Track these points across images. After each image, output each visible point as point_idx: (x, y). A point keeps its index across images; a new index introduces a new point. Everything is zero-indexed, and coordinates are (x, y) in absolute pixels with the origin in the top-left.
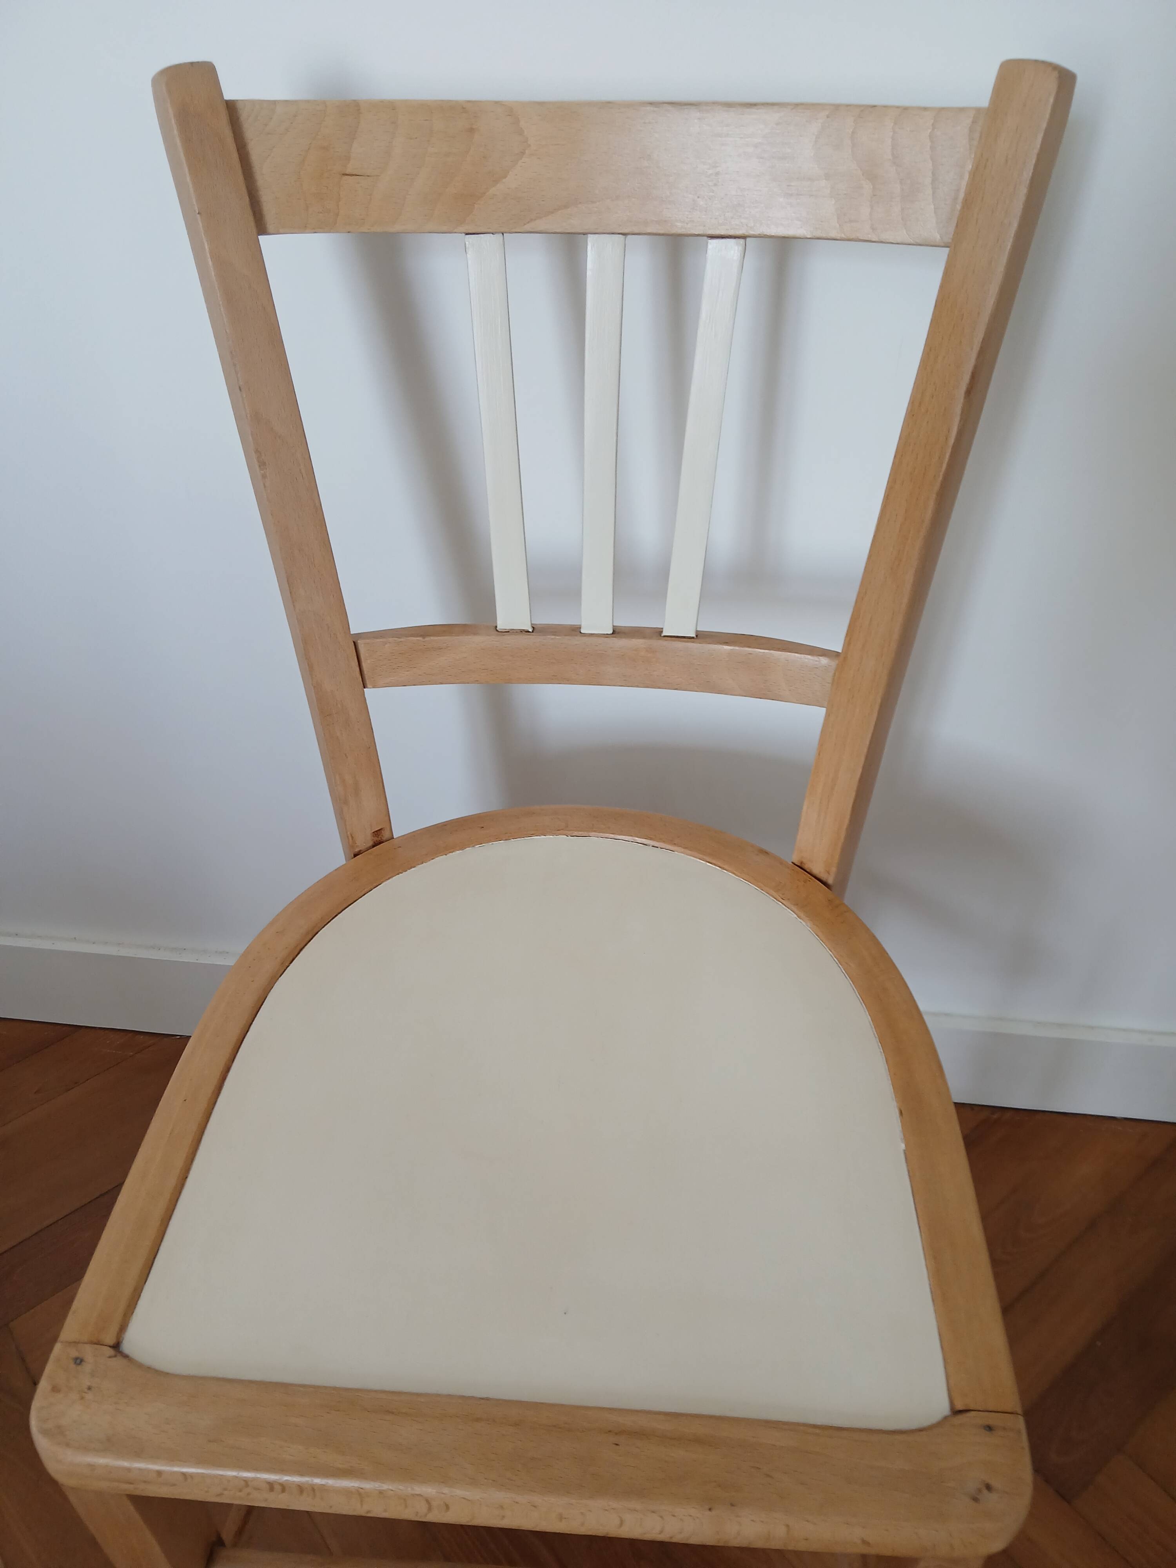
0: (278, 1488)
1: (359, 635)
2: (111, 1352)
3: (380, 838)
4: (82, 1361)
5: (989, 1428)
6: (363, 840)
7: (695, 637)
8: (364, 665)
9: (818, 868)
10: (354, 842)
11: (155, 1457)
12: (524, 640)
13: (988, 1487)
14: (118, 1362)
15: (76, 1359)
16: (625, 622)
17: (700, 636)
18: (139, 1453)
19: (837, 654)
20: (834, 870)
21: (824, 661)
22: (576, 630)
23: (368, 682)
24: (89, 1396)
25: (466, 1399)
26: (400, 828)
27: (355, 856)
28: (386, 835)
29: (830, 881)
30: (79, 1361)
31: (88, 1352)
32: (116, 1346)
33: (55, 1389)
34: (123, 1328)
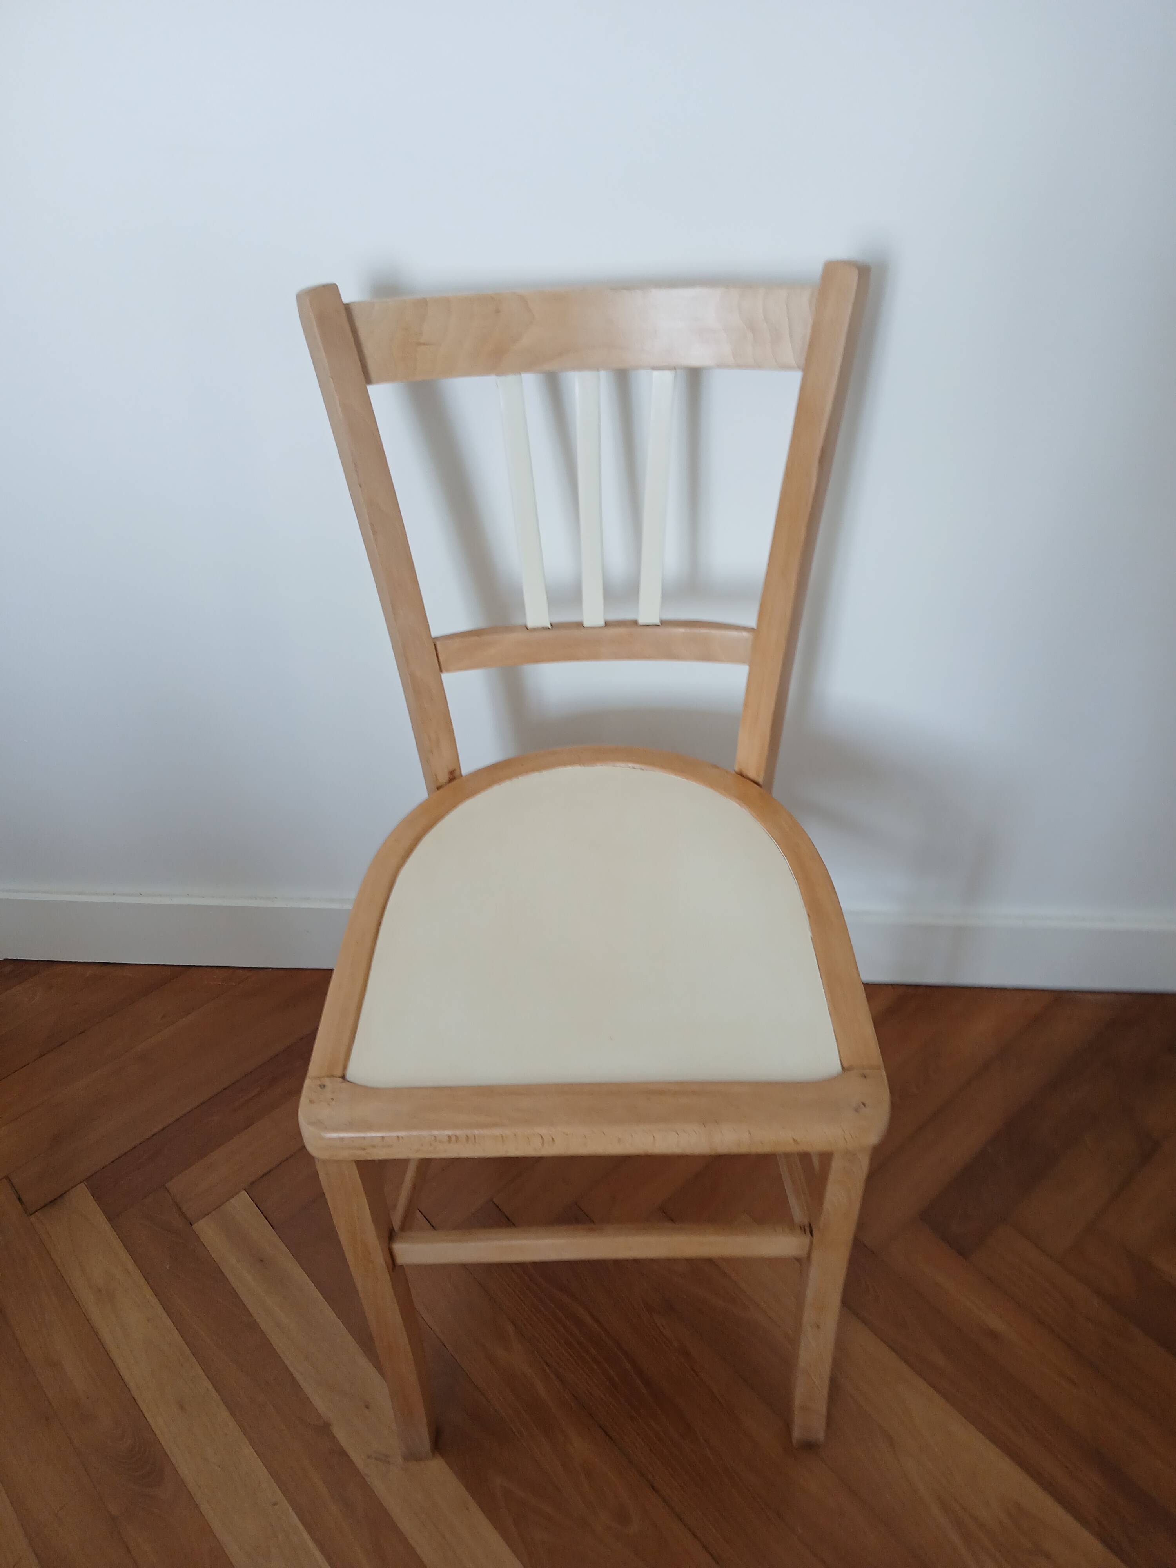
0: (453, 1139)
1: (437, 638)
2: (341, 1080)
3: (454, 776)
4: (324, 1086)
5: (865, 1076)
6: (443, 777)
7: (660, 624)
8: (440, 658)
9: (752, 774)
10: (437, 779)
11: (379, 1129)
12: (546, 634)
13: (864, 1105)
14: (344, 1085)
15: (320, 1086)
16: (614, 616)
17: (664, 623)
18: (370, 1127)
19: (753, 629)
20: (762, 774)
21: (745, 634)
22: (580, 625)
23: (443, 669)
24: (333, 1103)
25: (558, 1085)
26: (467, 767)
27: (438, 788)
28: (457, 773)
29: (761, 781)
30: (323, 1086)
31: (327, 1082)
32: (343, 1077)
33: (311, 1102)
34: (345, 1068)
